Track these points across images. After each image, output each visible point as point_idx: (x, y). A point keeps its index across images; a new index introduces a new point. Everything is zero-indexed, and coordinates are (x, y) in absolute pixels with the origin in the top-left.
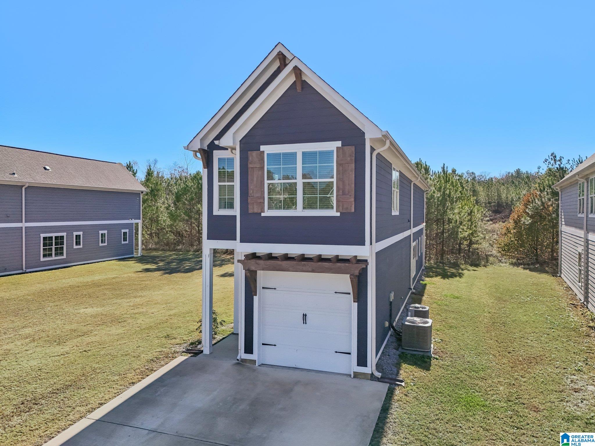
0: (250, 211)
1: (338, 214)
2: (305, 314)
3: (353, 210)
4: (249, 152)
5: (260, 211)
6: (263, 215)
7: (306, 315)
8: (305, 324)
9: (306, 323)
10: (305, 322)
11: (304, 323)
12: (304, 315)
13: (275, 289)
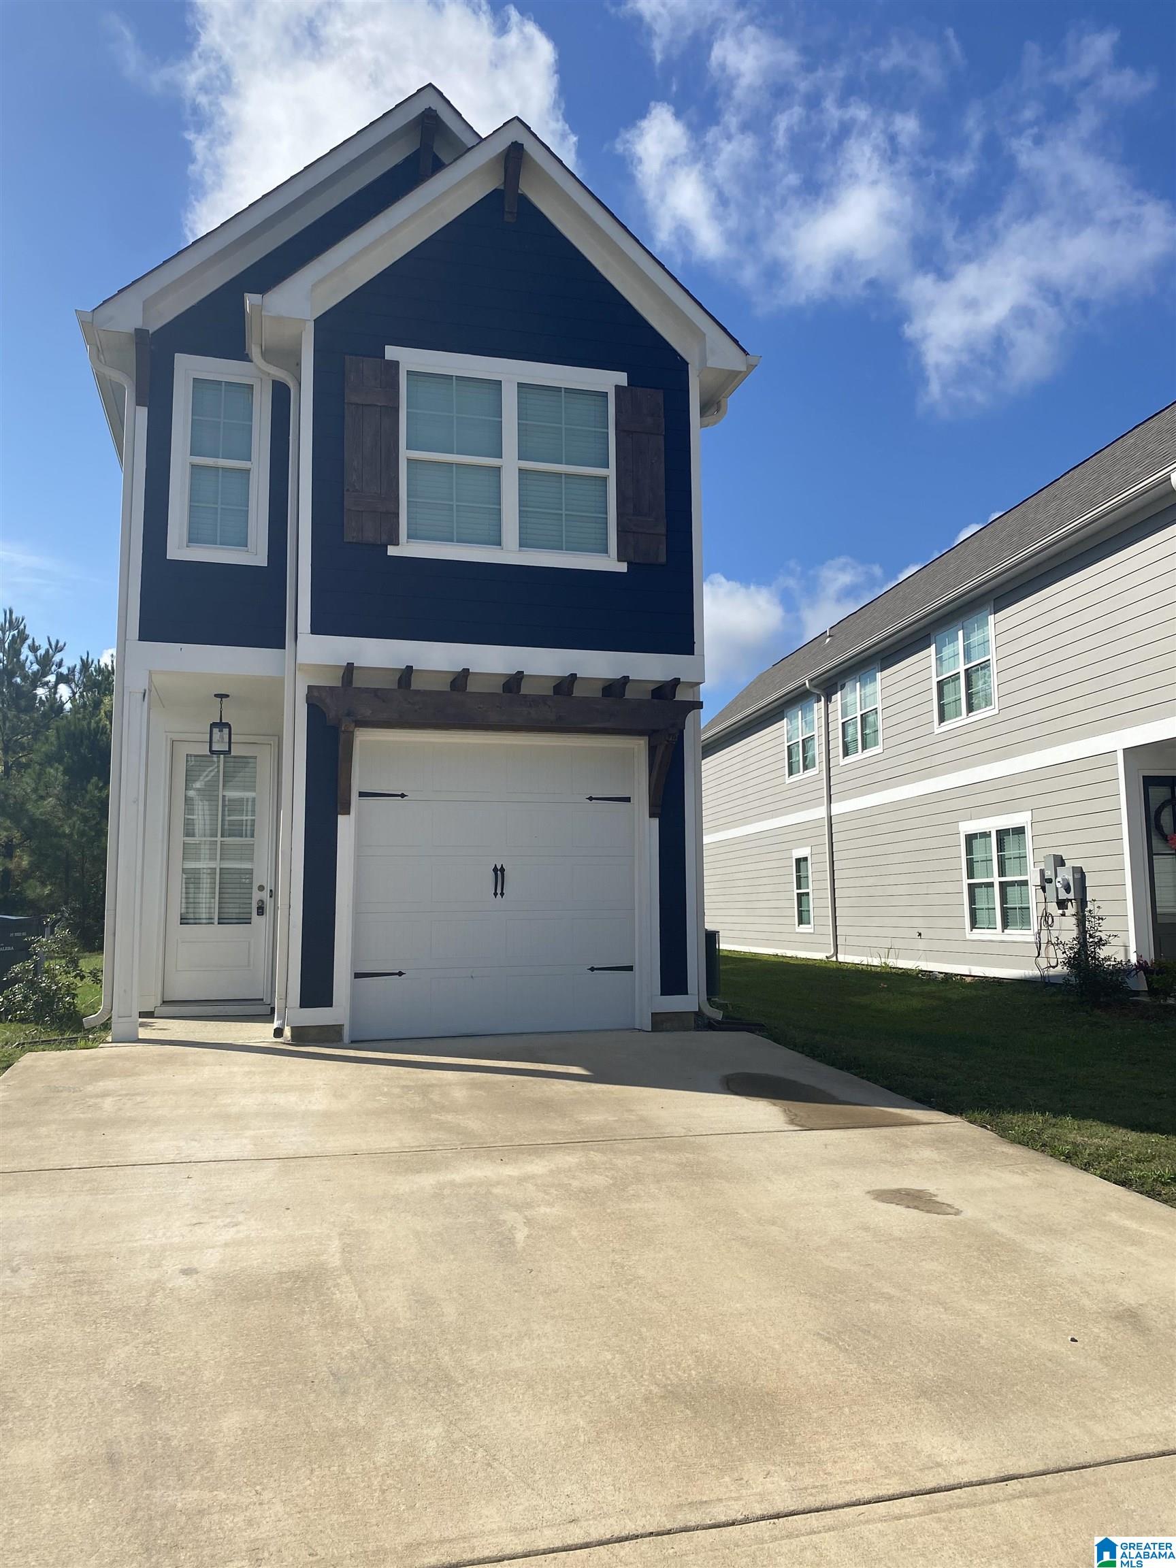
0: (350, 536)
1: (623, 567)
2: (499, 867)
3: (663, 559)
4: (347, 357)
5: (384, 538)
6: (392, 551)
7: (502, 870)
8: (499, 896)
9: (502, 894)
10: (499, 891)
11: (496, 894)
12: (495, 870)
13: (403, 796)
